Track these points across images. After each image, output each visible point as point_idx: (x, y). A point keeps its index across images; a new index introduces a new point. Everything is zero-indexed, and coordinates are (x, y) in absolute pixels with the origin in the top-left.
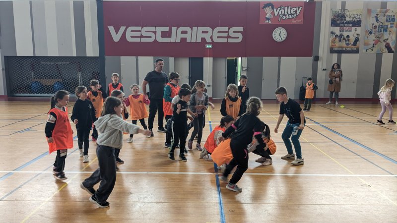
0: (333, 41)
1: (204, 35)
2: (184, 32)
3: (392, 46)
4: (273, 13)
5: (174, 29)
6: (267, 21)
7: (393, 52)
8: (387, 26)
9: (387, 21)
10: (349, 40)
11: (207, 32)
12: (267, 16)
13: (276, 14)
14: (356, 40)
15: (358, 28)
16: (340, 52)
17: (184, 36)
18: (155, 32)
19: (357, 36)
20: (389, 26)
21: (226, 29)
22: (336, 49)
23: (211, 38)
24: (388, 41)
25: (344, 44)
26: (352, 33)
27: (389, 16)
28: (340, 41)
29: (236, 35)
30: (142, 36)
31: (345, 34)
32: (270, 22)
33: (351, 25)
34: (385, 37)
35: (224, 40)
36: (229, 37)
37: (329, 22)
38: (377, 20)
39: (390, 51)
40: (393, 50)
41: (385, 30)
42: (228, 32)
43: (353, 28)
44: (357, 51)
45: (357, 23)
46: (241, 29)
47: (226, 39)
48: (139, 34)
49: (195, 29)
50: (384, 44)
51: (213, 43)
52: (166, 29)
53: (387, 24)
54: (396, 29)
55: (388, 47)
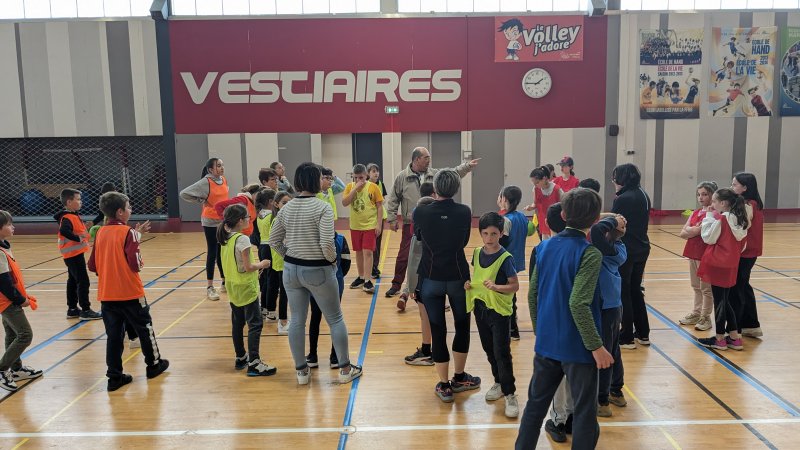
0: (647, 95)
1: (382, 88)
2: (342, 82)
3: (767, 102)
5: (319, 75)
6: (510, 57)
7: (768, 114)
8: (754, 61)
9: (754, 51)
10: (677, 92)
11: (387, 81)
12: (510, 47)
13: (528, 43)
14: (693, 92)
15: (694, 66)
16: (660, 116)
17: (340, 89)
18: (279, 83)
19: (694, 84)
20: (758, 62)
21: (426, 73)
22: (653, 110)
23: (397, 92)
24: (757, 93)
25: (667, 100)
27: (758, 42)
28: (660, 94)
29: (447, 85)
30: (252, 92)
32: (516, 58)
33: (681, 61)
34: (752, 85)
35: (424, 97)
36: (432, 90)
37: (636, 56)
38: (734, 50)
39: (762, 111)
40: (769, 109)
41: (751, 71)
42: (430, 80)
44: (695, 114)
45: (693, 58)
46: (457, 74)
47: (428, 94)
48: (245, 87)
49: (362, 74)
50: (750, 98)
51: (401, 103)
52: (303, 76)
53: (753, 57)
54: (772, 67)
55: (757, 103)
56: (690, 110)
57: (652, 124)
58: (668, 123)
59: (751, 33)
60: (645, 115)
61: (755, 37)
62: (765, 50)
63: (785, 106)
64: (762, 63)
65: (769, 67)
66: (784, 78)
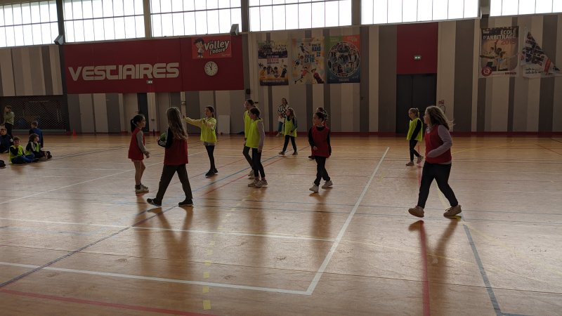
0: (262, 74)
1: (146, 72)
2: (129, 70)
3: (322, 77)
4: (204, 48)
5: (120, 67)
6: (199, 56)
7: (323, 83)
8: (313, 56)
9: (313, 50)
10: (277, 72)
11: (147, 69)
12: (199, 51)
13: (207, 48)
14: (284, 72)
15: (285, 59)
16: (270, 84)
17: (129, 73)
18: (105, 71)
19: (284, 67)
20: (315, 56)
21: (164, 65)
22: (265, 81)
23: (152, 74)
24: (316, 71)
25: (273, 76)
26: (280, 64)
27: (315, 45)
28: (268, 73)
29: (172, 70)
30: (95, 75)
31: (273, 66)
32: (202, 57)
33: (278, 56)
34: (313, 68)
35: (163, 76)
36: (167, 73)
37: (256, 54)
38: (303, 50)
39: (320, 81)
40: (323, 80)
41: (312, 60)
42: (166, 68)
43: (280, 59)
44: (286, 83)
45: (284, 54)
46: (177, 65)
47: (164, 75)
48: (92, 73)
49: (137, 66)
50: (313, 74)
51: (154, 79)
52: (114, 67)
53: (313, 53)
54: (323, 58)
55: (317, 77)
56: (283, 81)
57: (266, 88)
58: (274, 88)
59: (311, 41)
60: (262, 84)
61: (313, 43)
62: (319, 49)
63: (331, 78)
64: (318, 56)
65: (322, 58)
66: (330, 63)
